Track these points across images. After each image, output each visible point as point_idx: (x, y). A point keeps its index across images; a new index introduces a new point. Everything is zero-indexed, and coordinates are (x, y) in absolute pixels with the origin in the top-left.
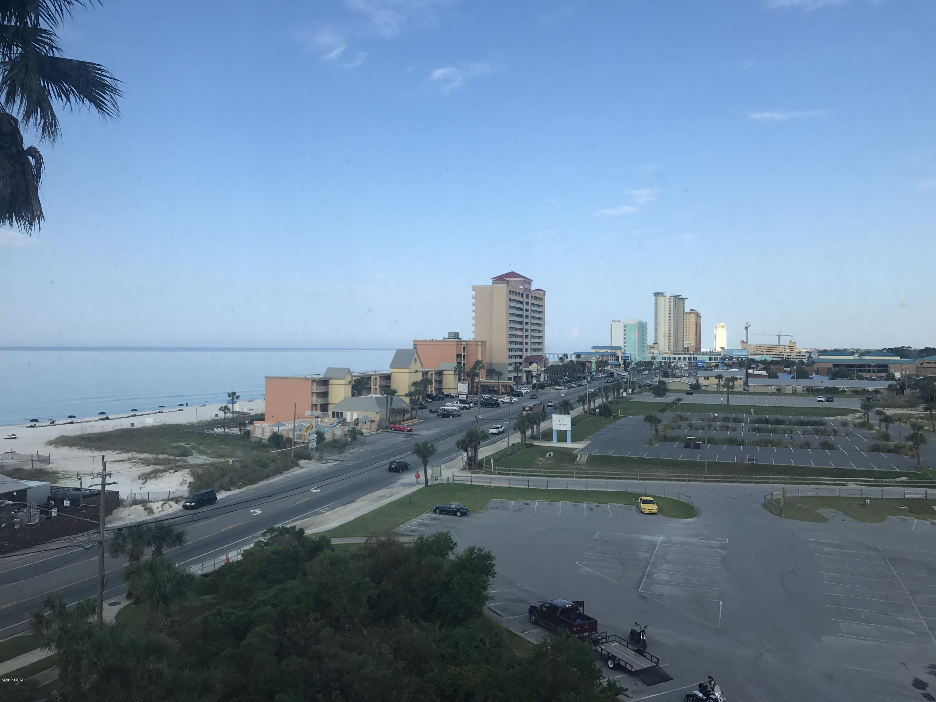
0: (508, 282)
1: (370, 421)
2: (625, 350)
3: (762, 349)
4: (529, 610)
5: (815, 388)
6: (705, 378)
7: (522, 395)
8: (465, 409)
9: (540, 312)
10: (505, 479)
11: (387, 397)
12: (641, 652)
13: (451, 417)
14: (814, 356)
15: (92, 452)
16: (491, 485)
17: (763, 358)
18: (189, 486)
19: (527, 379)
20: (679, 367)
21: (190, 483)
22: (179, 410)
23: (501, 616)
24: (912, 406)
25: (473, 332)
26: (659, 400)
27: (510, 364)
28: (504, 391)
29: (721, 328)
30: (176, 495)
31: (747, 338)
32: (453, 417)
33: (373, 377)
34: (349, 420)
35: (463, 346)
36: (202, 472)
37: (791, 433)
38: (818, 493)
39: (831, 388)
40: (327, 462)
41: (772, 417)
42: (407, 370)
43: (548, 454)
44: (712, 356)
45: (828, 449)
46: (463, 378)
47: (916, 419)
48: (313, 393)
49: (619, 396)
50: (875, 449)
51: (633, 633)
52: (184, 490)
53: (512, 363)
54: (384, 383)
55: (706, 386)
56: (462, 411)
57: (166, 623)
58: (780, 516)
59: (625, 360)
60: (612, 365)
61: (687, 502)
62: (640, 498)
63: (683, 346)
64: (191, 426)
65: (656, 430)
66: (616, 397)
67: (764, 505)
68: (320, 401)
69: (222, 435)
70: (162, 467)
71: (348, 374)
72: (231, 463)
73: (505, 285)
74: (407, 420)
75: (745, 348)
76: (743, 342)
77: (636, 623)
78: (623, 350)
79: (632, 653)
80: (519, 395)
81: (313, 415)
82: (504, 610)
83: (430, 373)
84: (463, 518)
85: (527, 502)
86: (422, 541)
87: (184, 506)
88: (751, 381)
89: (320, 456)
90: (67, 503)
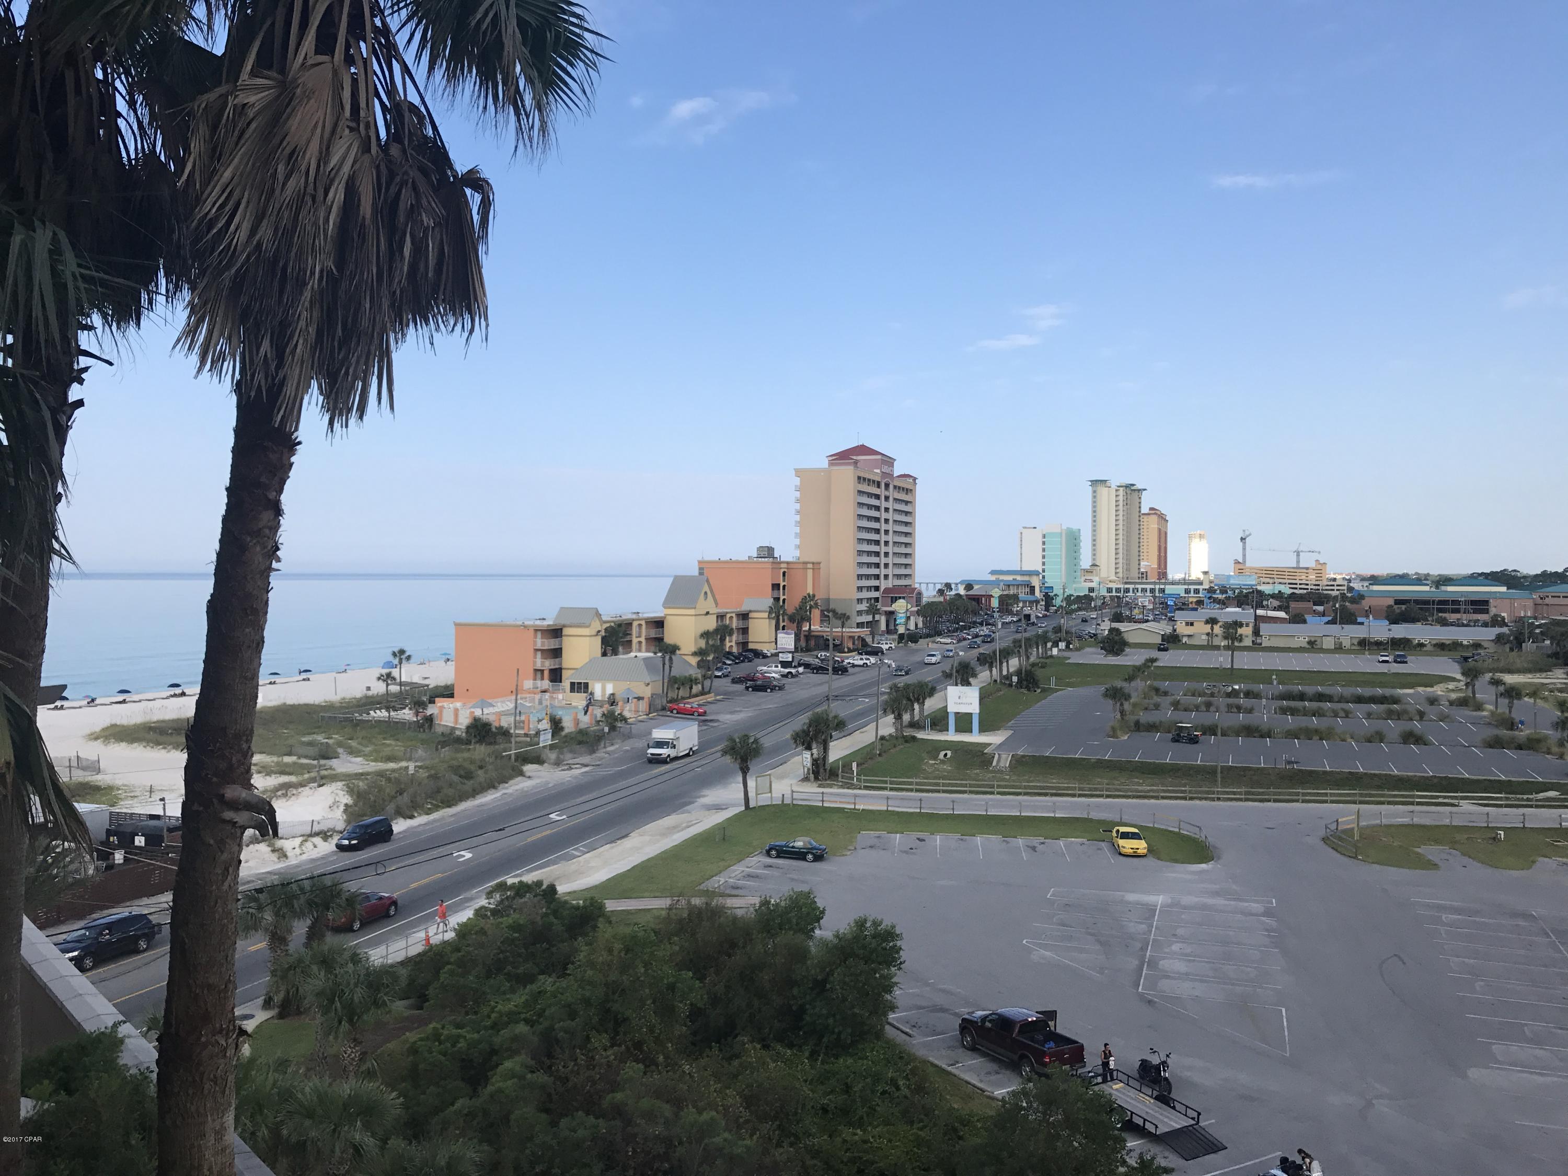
0: (856, 463)
1: (635, 698)
2: (1044, 577)
3: (1270, 573)
4: (960, 1025)
5: (1372, 640)
6: (1187, 624)
7: (883, 653)
8: (790, 676)
9: (907, 513)
10: (881, 797)
11: (663, 658)
12: (1165, 1099)
13: (769, 690)
14: (1356, 585)
15: (169, 751)
16: (857, 807)
17: (1277, 588)
18: (345, 811)
19: (887, 625)
20: (1140, 604)
21: (346, 805)
22: (304, 680)
23: (910, 1036)
24: (1541, 670)
25: (798, 547)
26: (1113, 660)
27: (860, 601)
28: (851, 646)
29: (1198, 540)
30: (324, 827)
31: (1244, 555)
32: (772, 690)
33: (635, 624)
34: (598, 695)
35: (782, 571)
36: (366, 787)
37: (1347, 717)
38: (1415, 819)
39: (1400, 639)
40: (571, 769)
41: (1310, 690)
42: (692, 612)
43: (943, 753)
44: (1191, 587)
45: (1414, 744)
46: (782, 624)
47: (1551, 692)
48: (536, 650)
49: (1046, 653)
50: (1495, 743)
51: (1144, 1064)
52: (337, 819)
53: (862, 599)
54: (653, 633)
55: (1189, 636)
56: (785, 681)
57: (353, 1055)
58: (1356, 858)
59: (1047, 593)
60: (1024, 602)
61: (1194, 836)
62: (1115, 830)
63: (1139, 569)
64: (329, 707)
65: (1122, 713)
66: (1041, 656)
67: (1325, 840)
68: (548, 664)
69: (386, 722)
70: (293, 779)
71: (595, 618)
72: (411, 770)
73: (852, 468)
74: (696, 696)
75: (1241, 572)
76: (1237, 562)
77: (1151, 1049)
78: (1041, 576)
79: (1150, 1102)
80: (876, 652)
81: (537, 688)
82: (914, 1026)
83: (728, 616)
84: (817, 865)
85: (921, 837)
86: (768, 908)
87: (338, 846)
88: (1264, 628)
89: (558, 758)
90: (140, 841)
